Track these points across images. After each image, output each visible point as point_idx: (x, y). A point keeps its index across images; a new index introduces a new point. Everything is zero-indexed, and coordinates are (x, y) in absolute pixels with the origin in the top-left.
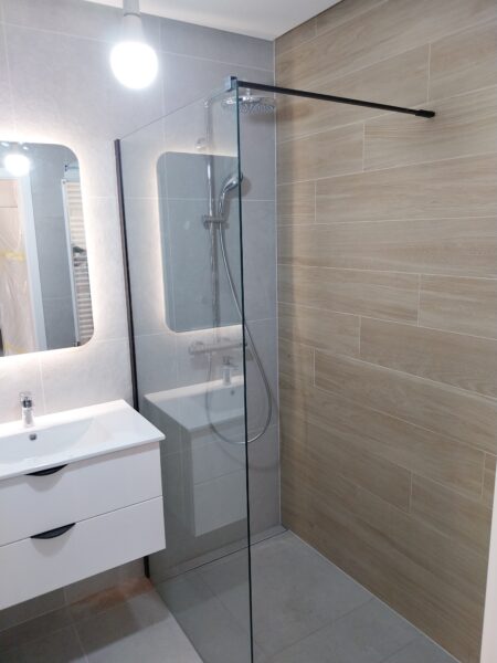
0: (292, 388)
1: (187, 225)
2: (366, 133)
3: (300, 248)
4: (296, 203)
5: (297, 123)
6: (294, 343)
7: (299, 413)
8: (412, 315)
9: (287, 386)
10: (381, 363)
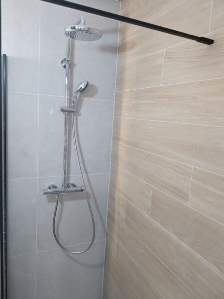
0: (113, 220)
1: (52, 112)
2: (165, 58)
3: (124, 133)
4: (123, 104)
5: (129, 53)
6: (117, 192)
7: (115, 238)
8: (185, 196)
9: (111, 217)
10: (162, 223)
